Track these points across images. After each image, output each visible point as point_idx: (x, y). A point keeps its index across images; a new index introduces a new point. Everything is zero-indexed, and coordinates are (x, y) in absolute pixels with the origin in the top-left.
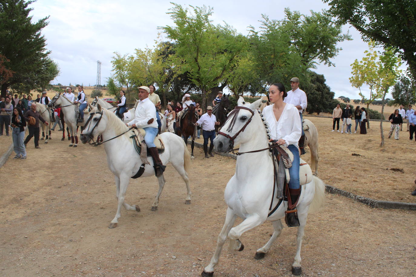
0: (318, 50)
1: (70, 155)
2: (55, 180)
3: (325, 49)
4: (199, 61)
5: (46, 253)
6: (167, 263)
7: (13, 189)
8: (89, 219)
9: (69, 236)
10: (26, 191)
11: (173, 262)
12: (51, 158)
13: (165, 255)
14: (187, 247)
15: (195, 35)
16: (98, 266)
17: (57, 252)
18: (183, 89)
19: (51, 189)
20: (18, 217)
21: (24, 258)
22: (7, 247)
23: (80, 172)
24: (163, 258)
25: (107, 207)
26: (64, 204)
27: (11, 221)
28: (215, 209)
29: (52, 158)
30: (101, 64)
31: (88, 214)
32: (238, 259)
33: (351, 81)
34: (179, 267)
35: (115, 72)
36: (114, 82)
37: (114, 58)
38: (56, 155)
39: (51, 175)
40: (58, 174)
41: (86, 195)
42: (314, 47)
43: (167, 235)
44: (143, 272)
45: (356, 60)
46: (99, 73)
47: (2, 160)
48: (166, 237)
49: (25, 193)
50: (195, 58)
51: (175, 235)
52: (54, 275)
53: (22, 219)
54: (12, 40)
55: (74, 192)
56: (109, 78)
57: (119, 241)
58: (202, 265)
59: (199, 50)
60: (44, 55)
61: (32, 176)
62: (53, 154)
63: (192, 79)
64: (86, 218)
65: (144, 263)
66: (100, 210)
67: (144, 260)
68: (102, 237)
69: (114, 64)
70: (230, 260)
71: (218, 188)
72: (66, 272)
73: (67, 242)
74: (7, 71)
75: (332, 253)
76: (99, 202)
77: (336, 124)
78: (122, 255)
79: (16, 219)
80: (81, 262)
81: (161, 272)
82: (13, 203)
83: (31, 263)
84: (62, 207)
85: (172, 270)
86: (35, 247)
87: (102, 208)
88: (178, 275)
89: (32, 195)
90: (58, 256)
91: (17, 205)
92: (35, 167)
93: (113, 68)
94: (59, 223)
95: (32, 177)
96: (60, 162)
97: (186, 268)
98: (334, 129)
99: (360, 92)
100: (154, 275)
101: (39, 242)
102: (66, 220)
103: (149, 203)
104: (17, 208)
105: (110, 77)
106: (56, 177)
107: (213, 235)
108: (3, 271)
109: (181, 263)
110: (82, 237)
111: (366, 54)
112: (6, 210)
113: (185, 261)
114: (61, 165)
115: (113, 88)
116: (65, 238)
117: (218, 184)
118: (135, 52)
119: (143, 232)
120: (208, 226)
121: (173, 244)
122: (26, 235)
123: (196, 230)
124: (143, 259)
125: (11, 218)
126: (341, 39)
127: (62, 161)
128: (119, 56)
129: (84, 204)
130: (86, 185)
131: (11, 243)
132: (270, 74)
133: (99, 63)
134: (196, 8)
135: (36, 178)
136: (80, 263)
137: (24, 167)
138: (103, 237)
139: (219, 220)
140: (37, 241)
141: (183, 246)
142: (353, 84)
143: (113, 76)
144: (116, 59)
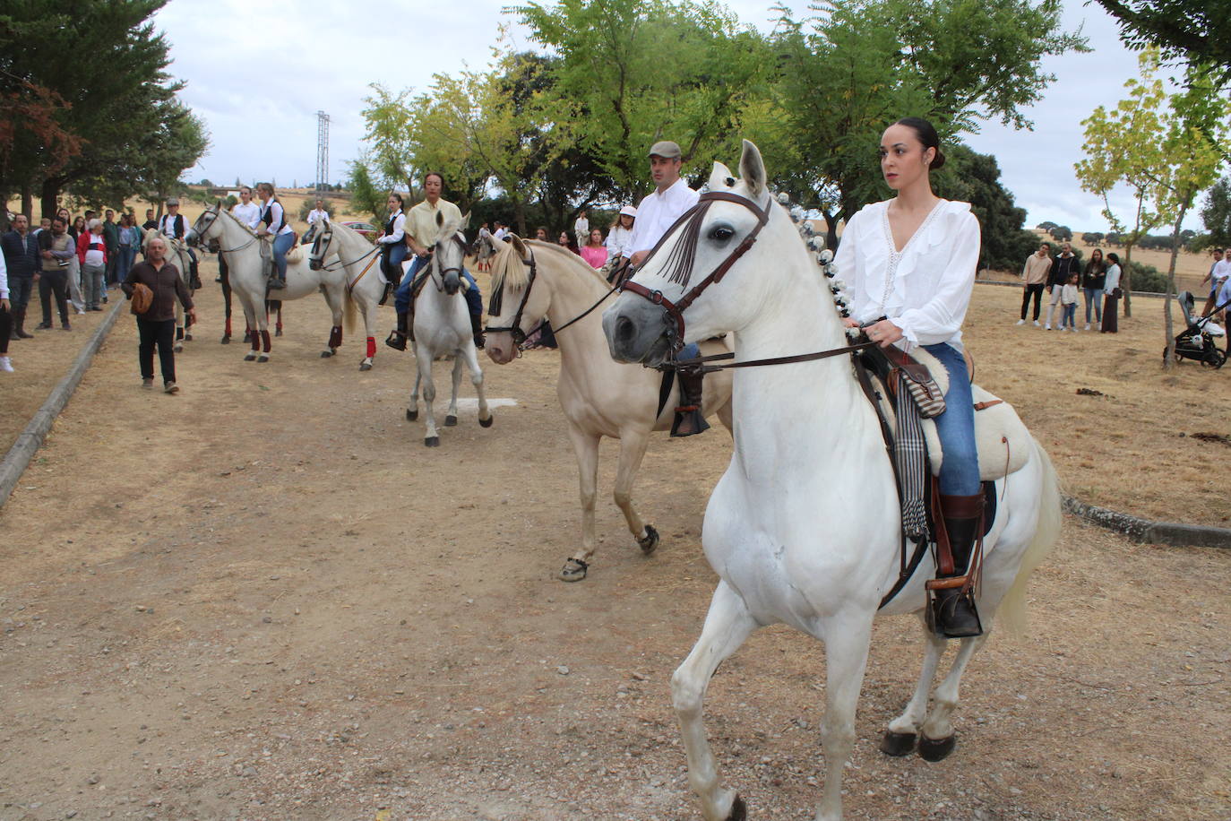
0: (984, 80)
1: (249, 384)
2: (210, 455)
3: (1006, 76)
4: (625, 107)
5: (200, 654)
6: (542, 684)
7: (92, 477)
8: (315, 562)
9: (259, 609)
10: (130, 485)
11: (561, 684)
12: (195, 391)
13: (538, 663)
14: (599, 642)
15: (614, 29)
16: (349, 690)
17: (231, 652)
18: (575, 196)
19: (201, 480)
20: (114, 555)
21: (141, 665)
22: (90, 635)
23: (282, 431)
24: (533, 672)
25: (363, 529)
26: (239, 520)
27: (95, 567)
28: (677, 540)
29: (199, 392)
30: (328, 120)
31: (312, 548)
32: (747, 677)
33: (1080, 175)
34: (577, 697)
35: (373, 142)
36: (369, 175)
37: (369, 100)
38: (210, 385)
39: (198, 442)
40: (218, 439)
41: (302, 497)
42: (971, 71)
43: (541, 609)
44: (478, 709)
45: (1101, 108)
46: (323, 146)
47: (57, 397)
48: (537, 614)
49: (129, 488)
50: (614, 101)
51: (565, 610)
52: (225, 712)
53: (125, 561)
54: (72, 47)
55: (267, 489)
56: (355, 161)
57: (404, 623)
58: (646, 693)
59: (625, 75)
60: (166, 94)
61: (146, 442)
62: (200, 383)
63: (604, 162)
64: (308, 560)
65: (478, 685)
66: (344, 539)
67: (477, 675)
68: (354, 614)
69: (369, 118)
70: (725, 680)
71: (685, 479)
72: (259, 705)
73: (258, 626)
74: (65, 136)
75: (1017, 665)
76: (340, 517)
77: (1031, 304)
78: (415, 661)
79: (109, 560)
80: (298, 678)
81: (529, 708)
82: (96, 517)
83: (162, 680)
84: (237, 530)
85: (559, 704)
86: (168, 637)
87: (348, 534)
88: (576, 718)
89: (149, 495)
90: (233, 661)
91: (110, 521)
92: (150, 418)
94: (230, 573)
95: (144, 446)
96: (221, 404)
97: (598, 698)
98: (1024, 317)
99: (1104, 208)
100: (507, 716)
101: (177, 622)
102: (249, 564)
103: (483, 519)
104: (108, 530)
105: (358, 158)
106: (214, 446)
107: (674, 612)
108: (88, 698)
109: (585, 685)
110: (297, 611)
111: (1130, 89)
112: (78, 535)
113: (595, 681)
114: (224, 414)
116: (251, 614)
117: (685, 468)
118: (435, 82)
119: (471, 601)
120: (659, 585)
121: (559, 633)
122: (140, 604)
123: (624, 595)
124: (475, 673)
125: (93, 558)
127: (225, 401)
128: (384, 96)
129: (298, 522)
130: (300, 470)
131: (102, 624)
132: (839, 149)
133: (323, 118)
135: (155, 449)
136: (298, 682)
137: (119, 419)
138: (357, 613)
139: (689, 569)
140: (171, 619)
141: (589, 641)
142: (1084, 182)
143: (368, 157)
144: (377, 106)
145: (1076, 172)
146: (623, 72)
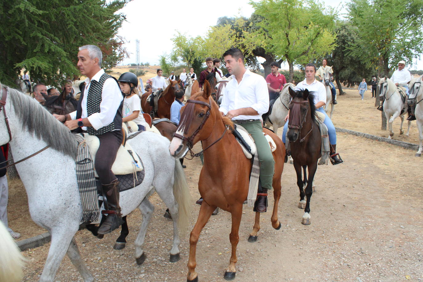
4: (289, 35)
15: (287, 10)
30: (139, 42)
35: (176, 49)
46: (138, 51)
50: (286, 34)
69: (174, 41)
93: (174, 46)
105: (162, 55)
115: (166, 66)
128: (179, 33)
146: (290, 24)
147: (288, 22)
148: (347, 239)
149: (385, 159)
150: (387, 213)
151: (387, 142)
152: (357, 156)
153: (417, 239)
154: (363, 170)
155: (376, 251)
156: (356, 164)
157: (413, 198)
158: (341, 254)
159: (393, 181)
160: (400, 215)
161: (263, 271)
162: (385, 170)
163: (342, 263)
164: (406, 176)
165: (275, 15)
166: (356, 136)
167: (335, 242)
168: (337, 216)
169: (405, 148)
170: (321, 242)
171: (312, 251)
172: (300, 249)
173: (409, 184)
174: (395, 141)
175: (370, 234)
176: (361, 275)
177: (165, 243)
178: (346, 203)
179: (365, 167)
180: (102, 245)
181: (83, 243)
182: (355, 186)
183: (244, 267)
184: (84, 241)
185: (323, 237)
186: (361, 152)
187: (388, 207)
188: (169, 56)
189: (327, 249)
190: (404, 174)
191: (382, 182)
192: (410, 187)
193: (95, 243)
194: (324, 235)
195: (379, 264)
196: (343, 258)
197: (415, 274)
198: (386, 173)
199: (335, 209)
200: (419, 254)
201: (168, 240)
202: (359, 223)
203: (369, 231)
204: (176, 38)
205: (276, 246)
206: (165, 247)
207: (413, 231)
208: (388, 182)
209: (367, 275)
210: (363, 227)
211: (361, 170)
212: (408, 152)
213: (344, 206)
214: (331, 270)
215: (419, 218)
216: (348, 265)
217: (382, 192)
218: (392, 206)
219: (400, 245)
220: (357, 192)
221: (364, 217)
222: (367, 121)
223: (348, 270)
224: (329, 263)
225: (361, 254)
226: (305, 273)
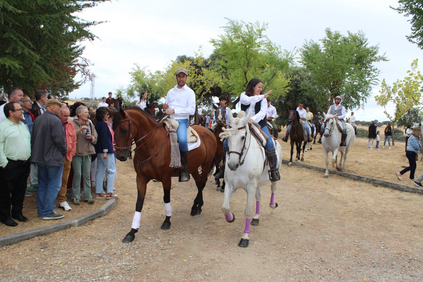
4: (247, 74)
15: (246, 49)
33: (376, 100)
35: (134, 83)
36: (122, 94)
37: (133, 69)
56: (117, 89)
69: (132, 75)
93: (132, 80)
99: (384, 110)
105: (119, 89)
111: (408, 74)
126: (376, 59)
128: (138, 68)
134: (247, 23)
142: (378, 102)
143: (122, 88)
144: (136, 71)
145: (375, 99)
146: (248, 63)
147: (247, 62)
148: (307, 251)
149: (337, 188)
150: (342, 231)
151: (338, 174)
152: (311, 185)
153: (370, 251)
154: (317, 197)
155: (335, 260)
156: (310, 192)
157: (364, 219)
158: (303, 262)
159: (346, 206)
160: (354, 233)
161: (228, 275)
162: (338, 197)
163: (304, 269)
164: (357, 202)
165: (235, 53)
166: (310, 169)
167: (296, 252)
168: (296, 232)
169: (354, 179)
170: (282, 253)
171: (275, 260)
172: (264, 258)
173: (360, 208)
174: (346, 174)
175: (328, 247)
176: (323, 279)
177: (128, 250)
178: (304, 223)
179: (319, 194)
180: (62, 251)
181: (41, 248)
182: (311, 210)
183: (210, 272)
184: (42, 247)
185: (284, 249)
186: (315, 182)
187: (343, 226)
188: (126, 91)
189: (289, 258)
190: (355, 200)
191: (335, 206)
192: (361, 210)
193: (54, 249)
194: (285, 247)
195: (338, 270)
196: (305, 266)
197: (370, 277)
198: (339, 199)
199: (293, 227)
200: (373, 262)
201: (132, 248)
202: (317, 238)
203: (327, 245)
204: (135, 72)
205: (239, 256)
206: (129, 254)
207: (366, 245)
208: (341, 207)
209: (329, 279)
210: (321, 241)
211: (316, 197)
212: (357, 183)
213: (302, 225)
214: (295, 275)
215: (371, 235)
216: (310, 271)
217: (336, 214)
218: (346, 225)
219: (356, 255)
220: (313, 214)
221: (321, 234)
222: (318, 158)
223: (310, 275)
224: (292, 269)
225: (321, 263)
226: (270, 277)
